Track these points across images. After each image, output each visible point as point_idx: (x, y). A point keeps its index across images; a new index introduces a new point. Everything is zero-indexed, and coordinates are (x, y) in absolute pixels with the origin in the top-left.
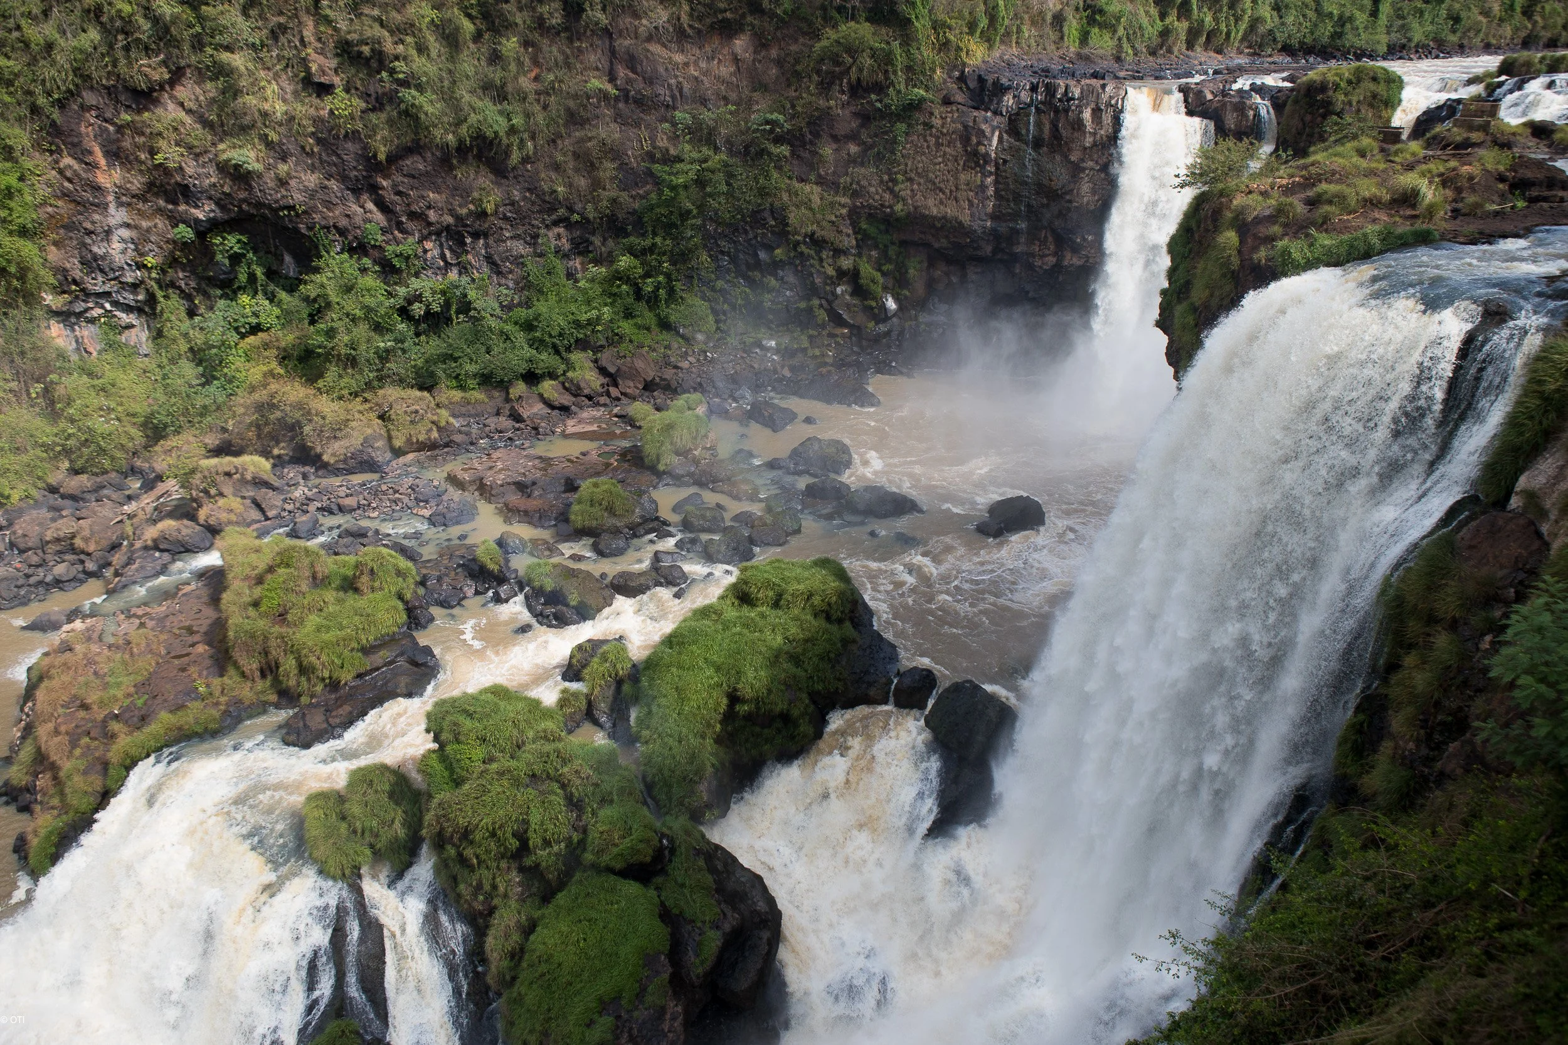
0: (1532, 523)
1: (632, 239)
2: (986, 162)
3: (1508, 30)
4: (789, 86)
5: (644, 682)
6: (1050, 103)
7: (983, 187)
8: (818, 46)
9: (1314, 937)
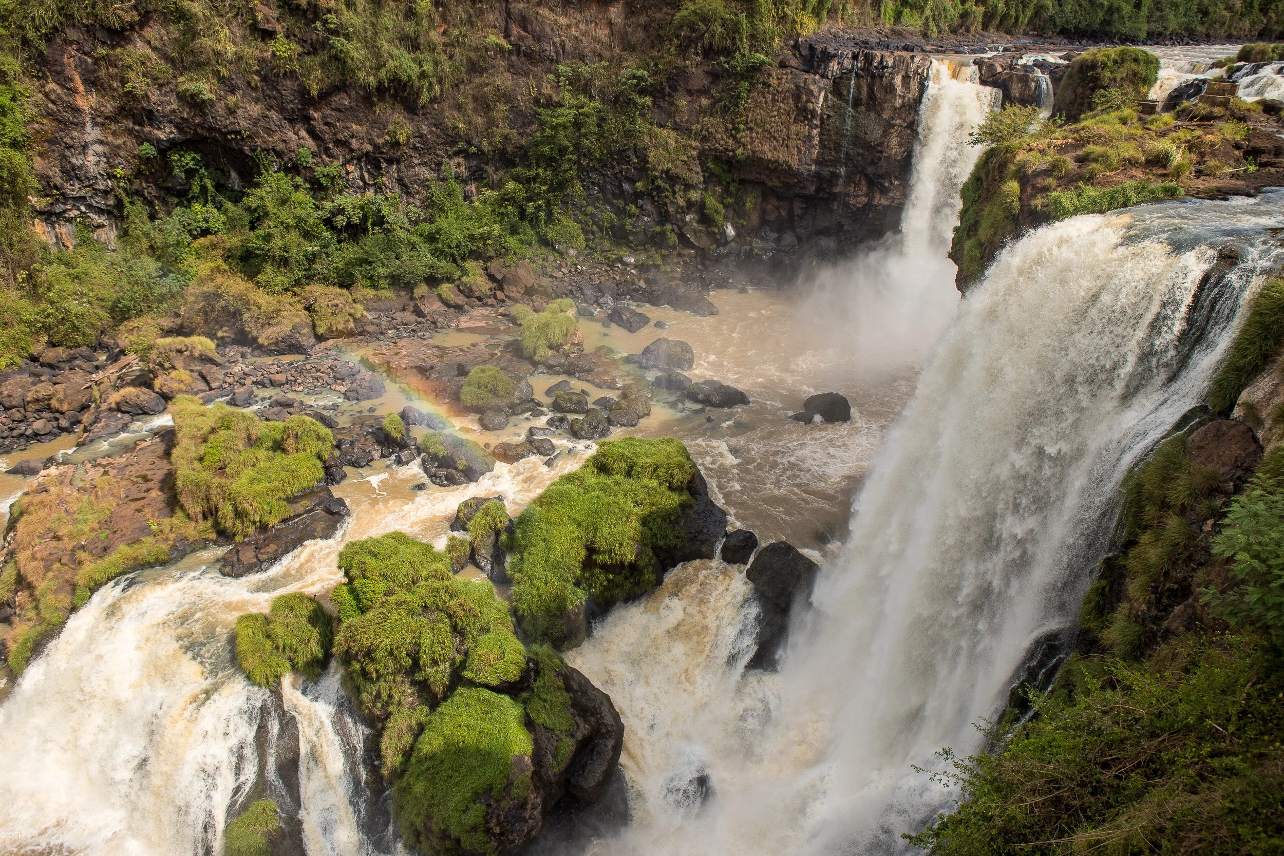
0: (1250, 430)
1: (519, 169)
2: (813, 117)
3: (1246, 24)
4: (653, 47)
5: (518, 534)
6: (868, 70)
7: (810, 137)
8: (678, 15)
9: (1061, 757)
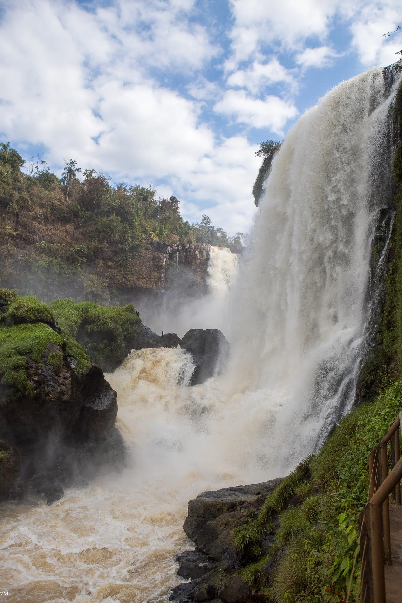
2: (162, 269)
6: (184, 250)
7: (160, 277)
